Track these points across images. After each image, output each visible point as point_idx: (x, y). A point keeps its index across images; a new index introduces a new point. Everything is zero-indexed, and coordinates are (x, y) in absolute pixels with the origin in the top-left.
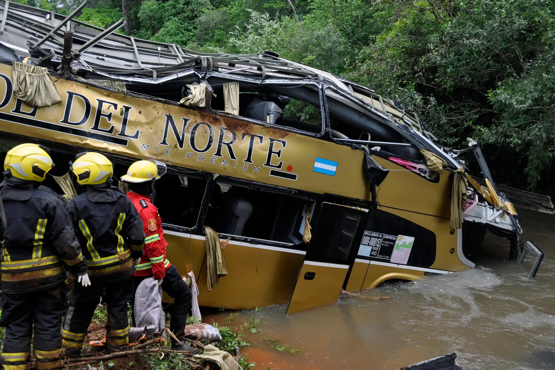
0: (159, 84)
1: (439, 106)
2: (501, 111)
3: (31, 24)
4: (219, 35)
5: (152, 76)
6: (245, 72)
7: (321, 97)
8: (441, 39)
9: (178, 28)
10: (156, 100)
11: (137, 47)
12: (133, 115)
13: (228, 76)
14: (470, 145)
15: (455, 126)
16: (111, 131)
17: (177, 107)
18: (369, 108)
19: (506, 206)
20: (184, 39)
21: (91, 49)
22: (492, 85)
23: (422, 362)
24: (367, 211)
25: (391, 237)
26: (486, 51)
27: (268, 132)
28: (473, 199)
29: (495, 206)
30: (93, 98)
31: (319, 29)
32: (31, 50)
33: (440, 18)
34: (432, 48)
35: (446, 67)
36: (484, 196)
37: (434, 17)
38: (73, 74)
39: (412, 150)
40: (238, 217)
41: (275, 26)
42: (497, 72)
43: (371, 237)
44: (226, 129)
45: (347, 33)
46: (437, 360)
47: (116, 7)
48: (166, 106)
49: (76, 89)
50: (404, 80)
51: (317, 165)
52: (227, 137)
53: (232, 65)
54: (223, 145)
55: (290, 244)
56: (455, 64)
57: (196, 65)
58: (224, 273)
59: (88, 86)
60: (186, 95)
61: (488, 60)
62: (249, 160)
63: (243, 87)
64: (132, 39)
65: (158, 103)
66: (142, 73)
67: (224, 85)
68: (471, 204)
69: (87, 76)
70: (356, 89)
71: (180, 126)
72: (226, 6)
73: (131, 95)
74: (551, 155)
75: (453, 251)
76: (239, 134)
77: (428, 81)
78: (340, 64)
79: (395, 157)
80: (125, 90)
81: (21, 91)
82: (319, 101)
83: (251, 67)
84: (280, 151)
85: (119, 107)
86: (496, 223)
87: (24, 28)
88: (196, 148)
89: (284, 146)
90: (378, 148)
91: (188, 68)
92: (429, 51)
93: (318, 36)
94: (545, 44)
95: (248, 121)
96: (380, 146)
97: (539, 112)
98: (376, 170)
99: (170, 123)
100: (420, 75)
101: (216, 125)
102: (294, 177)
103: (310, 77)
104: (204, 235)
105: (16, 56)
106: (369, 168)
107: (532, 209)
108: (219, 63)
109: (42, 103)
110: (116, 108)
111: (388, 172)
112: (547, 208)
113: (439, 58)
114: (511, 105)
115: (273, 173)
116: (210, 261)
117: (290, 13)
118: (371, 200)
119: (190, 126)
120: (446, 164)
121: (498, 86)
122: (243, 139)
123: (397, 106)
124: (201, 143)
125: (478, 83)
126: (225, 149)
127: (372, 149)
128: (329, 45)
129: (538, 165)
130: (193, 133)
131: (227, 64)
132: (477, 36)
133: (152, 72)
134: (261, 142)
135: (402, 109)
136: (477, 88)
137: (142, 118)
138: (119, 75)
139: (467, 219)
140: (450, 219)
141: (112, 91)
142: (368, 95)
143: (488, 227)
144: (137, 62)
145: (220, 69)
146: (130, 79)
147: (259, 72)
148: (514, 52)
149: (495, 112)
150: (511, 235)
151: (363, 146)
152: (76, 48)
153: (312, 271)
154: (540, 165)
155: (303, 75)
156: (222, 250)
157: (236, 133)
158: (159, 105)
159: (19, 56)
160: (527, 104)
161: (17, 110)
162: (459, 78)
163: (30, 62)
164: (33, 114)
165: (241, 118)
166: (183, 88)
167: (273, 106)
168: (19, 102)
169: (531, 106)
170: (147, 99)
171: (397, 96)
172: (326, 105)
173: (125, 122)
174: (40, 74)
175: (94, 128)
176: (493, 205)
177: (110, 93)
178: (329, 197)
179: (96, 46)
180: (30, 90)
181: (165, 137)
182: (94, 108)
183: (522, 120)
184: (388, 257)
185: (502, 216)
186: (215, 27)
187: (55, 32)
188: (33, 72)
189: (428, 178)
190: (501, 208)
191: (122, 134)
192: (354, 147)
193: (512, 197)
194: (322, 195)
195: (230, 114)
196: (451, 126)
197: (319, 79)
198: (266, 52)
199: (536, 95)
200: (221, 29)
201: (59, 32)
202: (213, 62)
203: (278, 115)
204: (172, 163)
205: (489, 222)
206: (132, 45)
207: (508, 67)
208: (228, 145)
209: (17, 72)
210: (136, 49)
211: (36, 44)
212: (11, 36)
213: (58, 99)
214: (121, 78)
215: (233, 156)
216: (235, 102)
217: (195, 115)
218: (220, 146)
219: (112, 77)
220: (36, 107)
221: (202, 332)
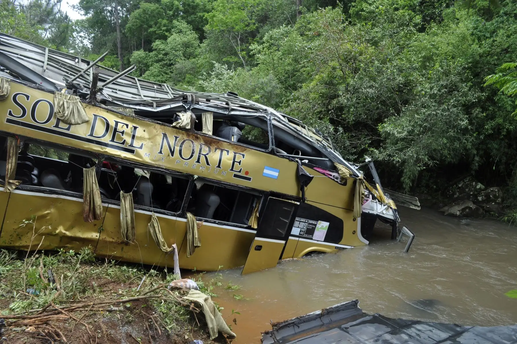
0: (158, 112)
1: (345, 134)
2: (385, 139)
3: (66, 65)
4: (189, 78)
5: (153, 106)
6: (218, 105)
7: (269, 125)
8: (347, 89)
9: (159, 71)
10: (155, 123)
11: (140, 85)
12: (140, 132)
13: (206, 108)
14: (367, 161)
15: (355, 148)
16: (123, 143)
17: (170, 128)
18: (301, 133)
19: (389, 203)
20: (164, 79)
21: (110, 85)
22: (380, 120)
23: (336, 305)
24: (298, 203)
25: (313, 222)
26: (377, 97)
27: (233, 148)
28: (368, 197)
29: (383, 203)
30: (112, 119)
31: (263, 78)
32: (67, 84)
33: (346, 74)
34: (341, 94)
35: (350, 107)
36: (376, 195)
37: (342, 73)
38: (98, 102)
39: (329, 163)
40: (209, 206)
41: (232, 74)
42: (383, 112)
43: (300, 222)
44: (204, 145)
45: (281, 81)
46: (346, 304)
47: (114, 54)
48: (163, 127)
49: (100, 113)
50: (321, 115)
51: (266, 171)
52: (205, 150)
53: (208, 100)
54: (201, 155)
55: (245, 226)
56: (356, 105)
57: (183, 99)
58: (199, 245)
59: (108, 111)
60: (176, 120)
61: (378, 104)
62: (219, 166)
63: (216, 116)
64: (136, 79)
65: (157, 125)
66: (146, 104)
67: (203, 114)
68: (367, 200)
69: (107, 104)
70: (290, 120)
71: (172, 142)
72: (194, 58)
73: (138, 118)
74: (419, 169)
75: (354, 232)
76: (213, 148)
77: (338, 116)
78: (276, 102)
79: (318, 167)
80: (134, 115)
81: (60, 113)
82: (268, 127)
83: (221, 102)
84: (240, 161)
85: (129, 127)
86: (383, 214)
87: (60, 68)
88: (183, 157)
89: (243, 158)
90: (307, 161)
91: (178, 101)
92: (338, 96)
93: (262, 82)
94: (416, 95)
95: (219, 140)
96: (308, 160)
97: (412, 140)
98: (305, 176)
99: (165, 139)
100: (332, 112)
101: (197, 141)
102: (249, 179)
103: (261, 111)
104: (186, 218)
105: (56, 88)
106: (300, 174)
107: (406, 205)
108: (200, 99)
109: (75, 121)
110: (127, 127)
111: (313, 177)
112: (416, 205)
113: (345, 101)
114: (393, 134)
115: (235, 176)
116: (190, 237)
117: (242, 65)
118: (301, 196)
119: (178, 141)
120: (352, 173)
121: (385, 122)
122: (215, 151)
123: (317, 133)
124: (186, 154)
125: (371, 119)
126: (203, 158)
127: (303, 161)
128: (270, 89)
129: (410, 176)
130: (181, 146)
131: (205, 100)
132: (371, 87)
133: (152, 103)
134: (228, 155)
135: (321, 135)
136: (370, 122)
137: (146, 135)
138: (130, 104)
139: (364, 211)
140: (353, 211)
141: (125, 116)
142: (298, 125)
143: (378, 217)
144: (140, 95)
145: (200, 103)
146: (138, 107)
147: (227, 106)
148: (394, 99)
149: (382, 139)
150: (392, 223)
151: (296, 159)
152: (100, 84)
153: (260, 244)
154: (412, 176)
155: (257, 110)
156: (198, 229)
157: (211, 147)
158: (158, 126)
159: (59, 88)
160: (404, 134)
161: (57, 126)
162: (358, 115)
163: (67, 92)
164: (68, 129)
165: (215, 137)
166: (175, 116)
167: (236, 129)
168: (58, 120)
169: (407, 136)
170: (149, 121)
171: (317, 126)
172: (273, 131)
173: (133, 137)
174: (75, 101)
175: (111, 141)
176: (381, 202)
177: (123, 116)
178: (273, 194)
179: (114, 84)
180: (67, 113)
181: (162, 148)
182: (112, 127)
183: (400, 145)
184: (311, 236)
185: (387, 209)
186: (186, 72)
187: (84, 72)
188: (69, 100)
189: (339, 182)
190: (387, 204)
191: (131, 145)
192: (291, 160)
193: (393, 198)
194: (268, 192)
195: (207, 134)
196: (353, 147)
197: (267, 113)
198: (229, 92)
199: (410, 128)
200: (190, 74)
201: (86, 72)
202: (196, 97)
203: (239, 136)
204: (166, 167)
205: (378, 214)
206: (136, 84)
207: (391, 109)
208: (205, 155)
209: (57, 99)
210: (139, 86)
211: (70, 80)
212: (50, 73)
213: (87, 119)
214: (131, 106)
215: (208, 164)
216: (210, 125)
217: (183, 134)
218: (199, 157)
219: (125, 105)
220: (71, 124)
221: (186, 285)
